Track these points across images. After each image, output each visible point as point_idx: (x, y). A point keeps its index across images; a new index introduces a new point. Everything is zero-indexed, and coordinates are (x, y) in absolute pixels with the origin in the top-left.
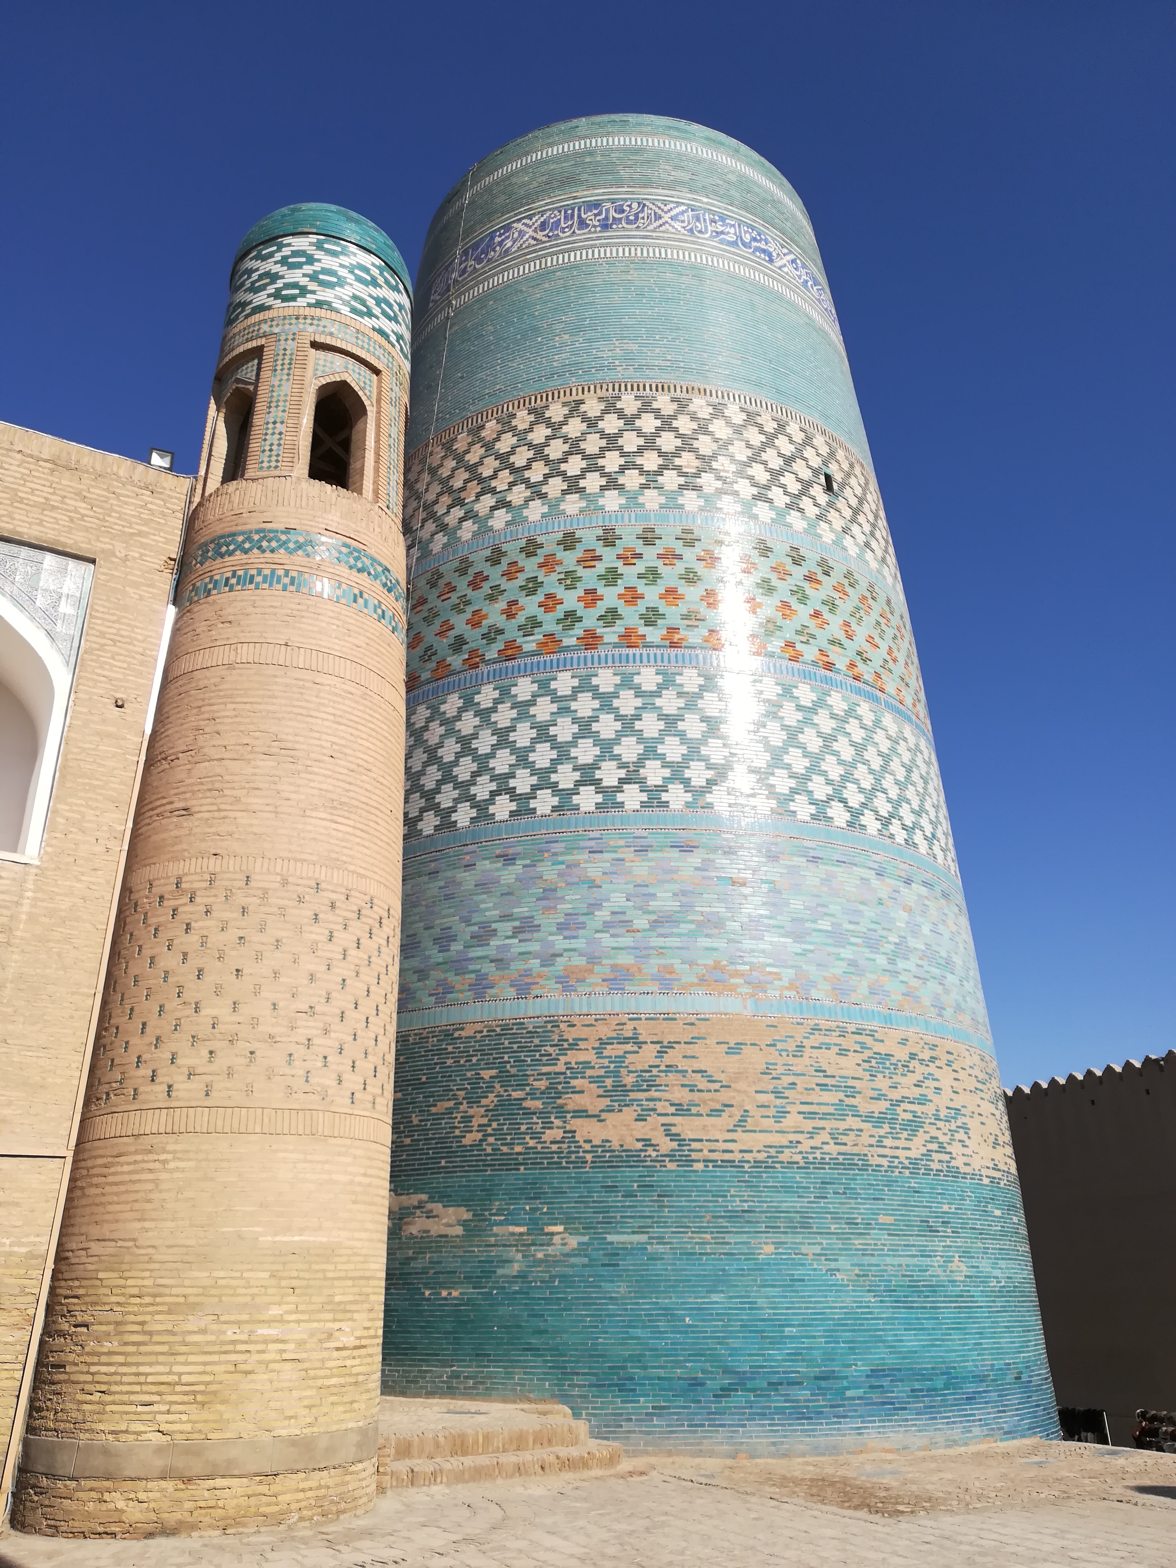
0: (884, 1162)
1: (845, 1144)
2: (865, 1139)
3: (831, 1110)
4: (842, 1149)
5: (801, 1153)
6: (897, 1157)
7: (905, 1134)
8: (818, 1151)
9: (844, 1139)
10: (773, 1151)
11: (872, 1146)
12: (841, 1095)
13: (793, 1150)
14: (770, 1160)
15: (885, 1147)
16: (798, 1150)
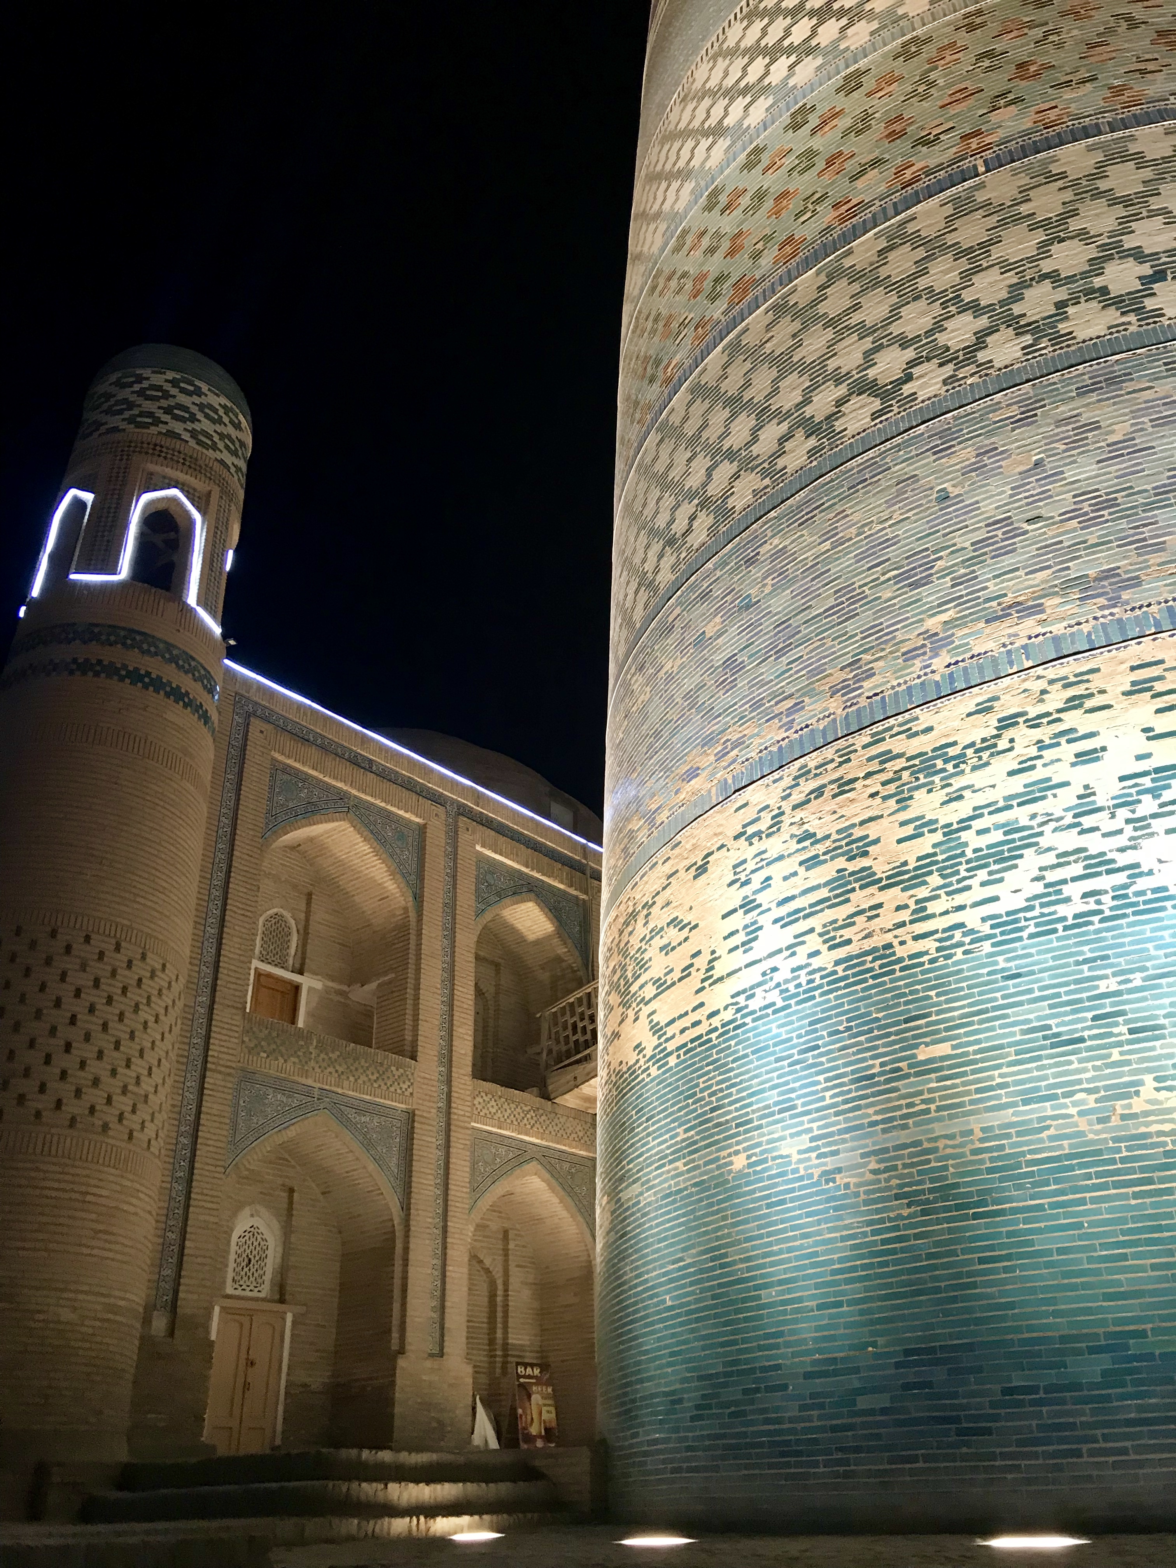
0: (930, 945)
1: (849, 942)
2: (887, 918)
3: (824, 893)
4: (842, 953)
5: (778, 985)
6: (962, 925)
7: (983, 875)
8: (803, 973)
9: (847, 933)
10: (741, 999)
11: (903, 924)
12: (841, 863)
13: (766, 987)
14: (739, 1015)
15: (933, 916)
16: (772, 984)
